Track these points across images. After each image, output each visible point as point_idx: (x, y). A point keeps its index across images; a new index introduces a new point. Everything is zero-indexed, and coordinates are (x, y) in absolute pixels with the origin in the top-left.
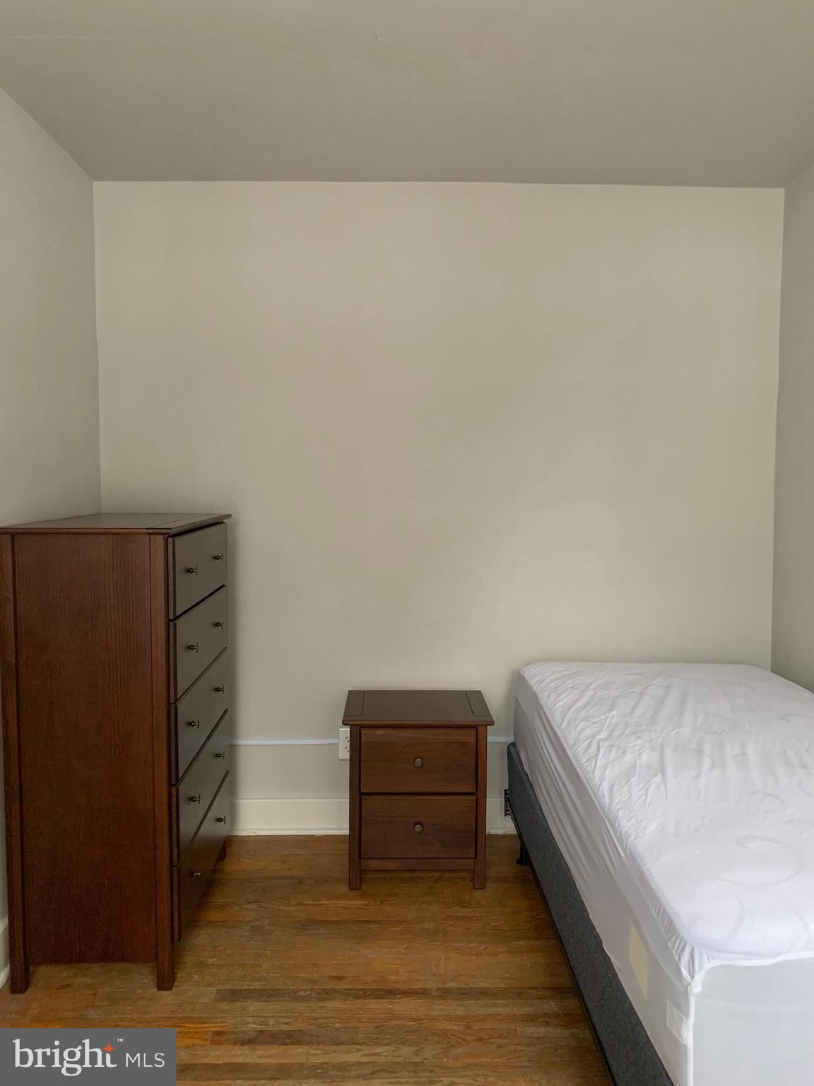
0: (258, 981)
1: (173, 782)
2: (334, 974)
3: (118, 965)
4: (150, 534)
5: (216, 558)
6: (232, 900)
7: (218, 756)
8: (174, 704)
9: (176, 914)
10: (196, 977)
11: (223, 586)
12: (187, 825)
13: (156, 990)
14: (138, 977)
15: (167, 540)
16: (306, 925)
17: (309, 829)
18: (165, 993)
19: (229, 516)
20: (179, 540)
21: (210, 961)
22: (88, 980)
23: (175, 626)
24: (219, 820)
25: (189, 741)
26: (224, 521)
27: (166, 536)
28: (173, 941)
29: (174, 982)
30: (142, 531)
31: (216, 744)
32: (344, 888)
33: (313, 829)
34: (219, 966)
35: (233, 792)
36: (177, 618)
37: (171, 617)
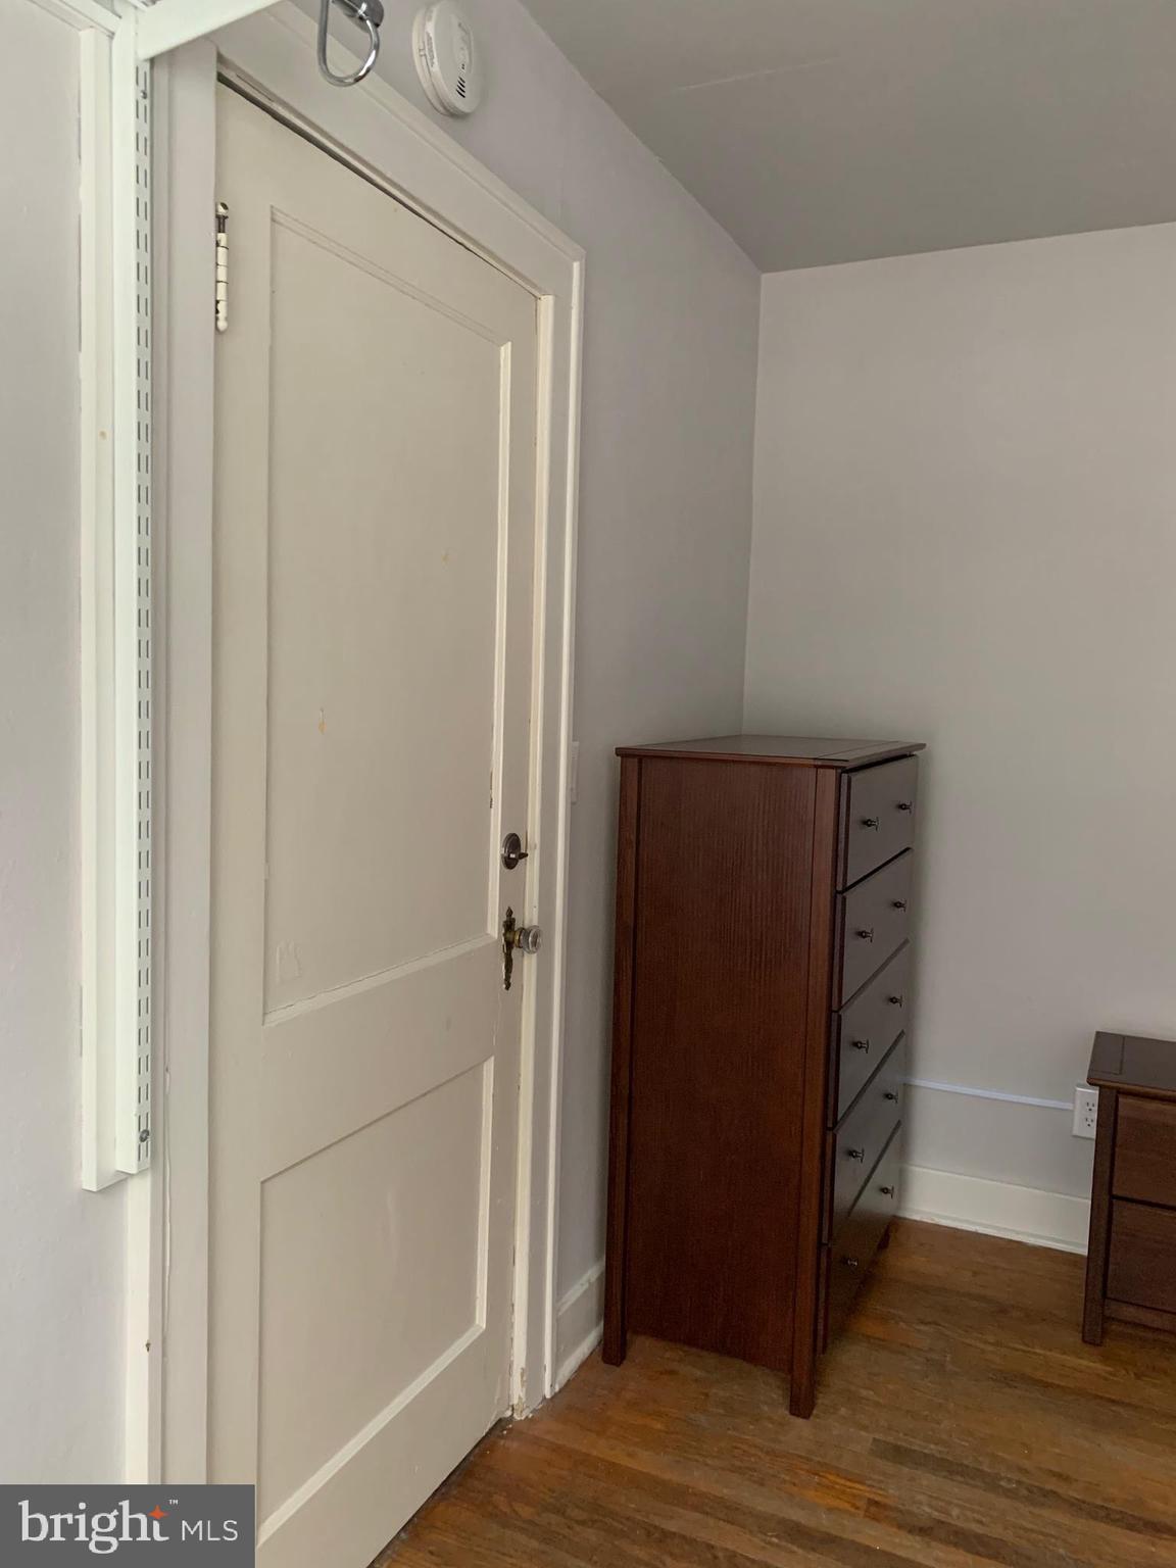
0: (936, 1444)
1: (830, 1125)
2: (1056, 1469)
3: (738, 1363)
4: (817, 767)
5: (902, 807)
6: (901, 1313)
7: (888, 1096)
8: (837, 1012)
9: (822, 1314)
10: (843, 1411)
11: (907, 849)
12: (844, 1191)
13: (787, 1412)
14: (762, 1385)
15: (841, 776)
16: (1009, 1379)
17: (1018, 1233)
18: (800, 1421)
19: (922, 746)
20: (856, 778)
21: (864, 1393)
22: (699, 1373)
23: (844, 899)
24: (885, 1191)
25: (854, 1069)
26: (914, 753)
27: (839, 771)
28: (815, 1350)
29: (813, 1409)
30: (806, 762)
31: (888, 1079)
32: (1074, 1338)
33: (1022, 1233)
34: (877, 1404)
35: (904, 1153)
36: (846, 889)
37: (840, 888)
